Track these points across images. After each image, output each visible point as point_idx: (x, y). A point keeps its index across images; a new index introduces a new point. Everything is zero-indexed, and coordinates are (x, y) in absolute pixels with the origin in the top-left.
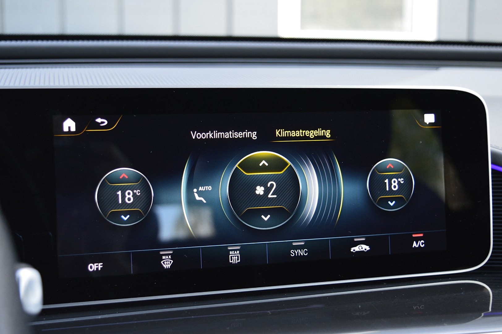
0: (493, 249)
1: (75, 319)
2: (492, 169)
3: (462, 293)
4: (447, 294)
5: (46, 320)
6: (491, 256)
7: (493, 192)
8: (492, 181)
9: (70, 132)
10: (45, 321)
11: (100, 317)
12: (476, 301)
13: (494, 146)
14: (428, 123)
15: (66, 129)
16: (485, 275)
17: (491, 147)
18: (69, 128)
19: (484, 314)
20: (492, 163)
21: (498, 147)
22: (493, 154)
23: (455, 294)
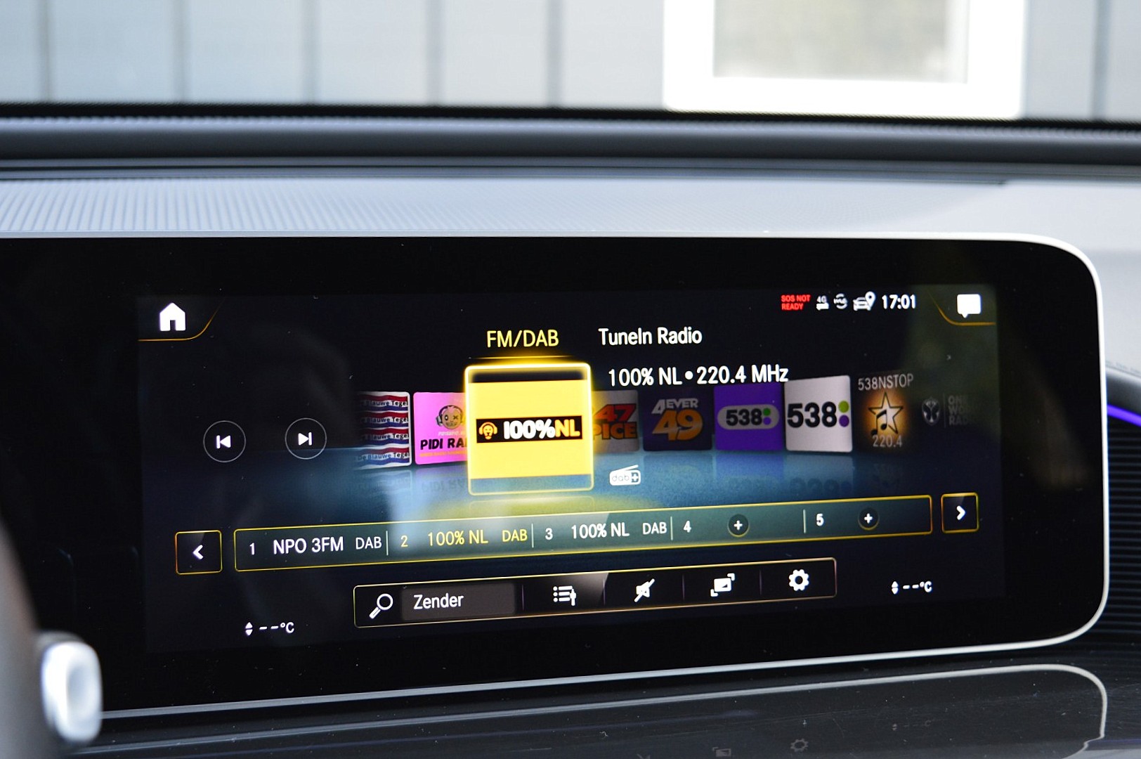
0: (1110, 593)
1: (178, 743)
2: (1110, 417)
3: (1035, 695)
4: (999, 697)
5: (116, 744)
6: (1105, 610)
7: (1110, 468)
8: (1110, 443)
9: (173, 332)
10: (116, 746)
11: (233, 738)
12: (1064, 714)
13: (1115, 365)
14: (965, 316)
15: (165, 326)
16: (1092, 652)
17: (1107, 366)
18: (173, 323)
19: (1089, 743)
20: (1109, 403)
22: (1112, 383)
23: (1018, 698)
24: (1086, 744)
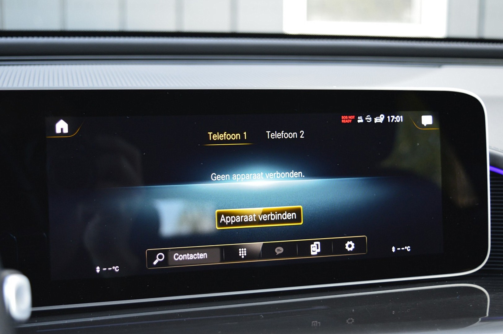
0: (491, 252)
1: (66, 322)
2: (491, 172)
3: (458, 297)
4: (442, 298)
5: (37, 322)
6: (489, 259)
7: (491, 195)
8: (491, 183)
9: (62, 134)
11: (91, 319)
12: (471, 306)
13: (493, 148)
14: (425, 125)
15: (58, 131)
16: (483, 278)
17: (490, 148)
18: (62, 129)
19: (481, 319)
20: (491, 165)
21: (497, 149)
22: (491, 156)
23: (450, 299)
24: (480, 319)
